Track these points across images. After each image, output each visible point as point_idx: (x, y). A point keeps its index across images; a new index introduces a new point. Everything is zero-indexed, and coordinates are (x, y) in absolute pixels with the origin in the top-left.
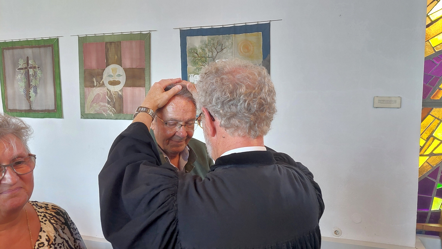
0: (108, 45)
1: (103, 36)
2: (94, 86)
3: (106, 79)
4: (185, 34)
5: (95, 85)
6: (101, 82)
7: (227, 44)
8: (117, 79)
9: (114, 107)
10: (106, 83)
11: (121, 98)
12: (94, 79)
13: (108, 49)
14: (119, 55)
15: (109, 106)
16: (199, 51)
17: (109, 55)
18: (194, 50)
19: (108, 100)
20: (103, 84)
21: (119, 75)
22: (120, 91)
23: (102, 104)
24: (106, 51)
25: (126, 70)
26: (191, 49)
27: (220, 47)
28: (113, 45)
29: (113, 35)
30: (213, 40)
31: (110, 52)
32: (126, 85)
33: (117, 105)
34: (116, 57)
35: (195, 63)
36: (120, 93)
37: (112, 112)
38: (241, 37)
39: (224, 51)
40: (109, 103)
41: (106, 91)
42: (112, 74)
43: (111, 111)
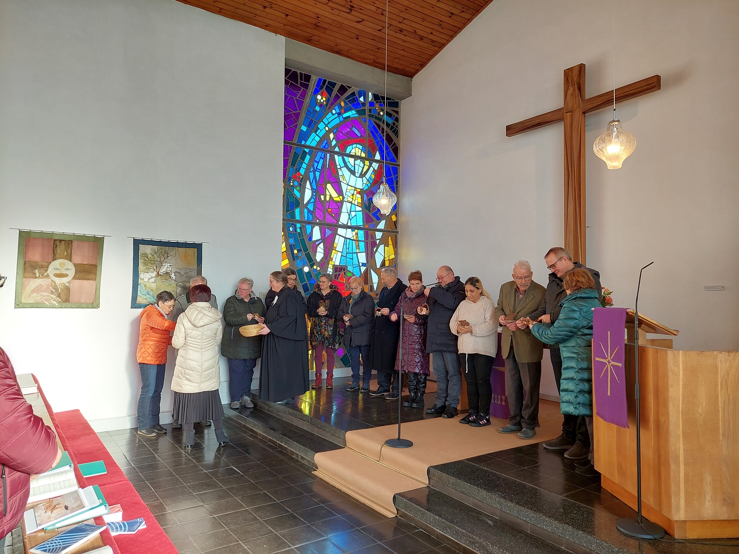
0: (58, 243)
1: (52, 234)
2: (36, 278)
3: (51, 271)
4: (137, 243)
5: (37, 275)
6: (45, 274)
7: (172, 253)
8: (65, 272)
9: (58, 297)
10: (51, 276)
11: (67, 289)
12: (36, 271)
13: (57, 246)
14: (69, 252)
15: (52, 296)
16: (150, 256)
17: (57, 251)
18: (145, 255)
19: (52, 291)
20: (48, 276)
21: (68, 269)
22: (68, 283)
23: (45, 294)
24: (55, 246)
25: (76, 265)
26: (143, 254)
27: (166, 255)
28: (63, 242)
29: (64, 234)
30: (161, 250)
31: (58, 248)
32: (75, 278)
33: (62, 295)
34: (66, 253)
35: (145, 264)
36: (67, 284)
37: (56, 302)
38: (182, 250)
39: (169, 258)
40: (52, 293)
41: (50, 283)
42: (59, 268)
43: (55, 300)
